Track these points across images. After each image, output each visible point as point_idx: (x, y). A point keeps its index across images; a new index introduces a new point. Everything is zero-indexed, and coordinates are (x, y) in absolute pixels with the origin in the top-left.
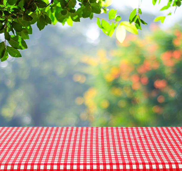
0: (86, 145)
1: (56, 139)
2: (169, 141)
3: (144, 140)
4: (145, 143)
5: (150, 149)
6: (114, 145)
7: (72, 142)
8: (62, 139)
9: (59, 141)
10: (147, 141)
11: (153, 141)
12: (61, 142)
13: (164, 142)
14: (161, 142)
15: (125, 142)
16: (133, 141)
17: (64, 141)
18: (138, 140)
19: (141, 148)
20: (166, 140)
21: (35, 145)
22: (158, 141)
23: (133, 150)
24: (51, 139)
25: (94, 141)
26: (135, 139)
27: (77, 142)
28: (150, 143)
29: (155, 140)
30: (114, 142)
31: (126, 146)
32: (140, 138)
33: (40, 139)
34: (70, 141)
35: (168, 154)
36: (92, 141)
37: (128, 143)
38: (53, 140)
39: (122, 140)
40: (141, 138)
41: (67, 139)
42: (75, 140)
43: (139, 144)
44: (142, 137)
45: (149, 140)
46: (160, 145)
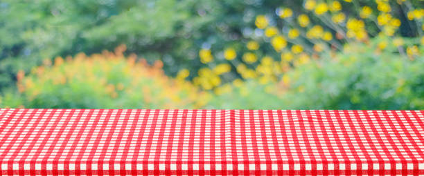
0: (203, 133)
1: (150, 122)
2: (352, 126)
3: (307, 125)
4: (308, 130)
5: (317, 141)
6: (253, 134)
7: (178, 129)
8: (159, 122)
9: (154, 126)
10: (312, 127)
11: (323, 127)
12: (158, 128)
13: (343, 128)
14: (338, 128)
15: (273, 127)
16: (287, 126)
17: (164, 125)
18: (297, 125)
19: (300, 137)
20: (346, 125)
21: (112, 132)
22: (332, 126)
23: (286, 141)
24: (140, 122)
25: (218, 127)
26: (291, 123)
27: (188, 128)
28: (318, 129)
29: (326, 124)
30: (253, 127)
31: (274, 135)
32: (301, 121)
33: (120, 123)
34: (174, 125)
35: (346, 148)
36: (213, 125)
37: (278, 130)
38: (144, 124)
39: (267, 125)
40: (303, 121)
41: (169, 122)
42: (183, 125)
43: (298, 131)
44: (304, 119)
45: (317, 126)
46: (334, 132)
